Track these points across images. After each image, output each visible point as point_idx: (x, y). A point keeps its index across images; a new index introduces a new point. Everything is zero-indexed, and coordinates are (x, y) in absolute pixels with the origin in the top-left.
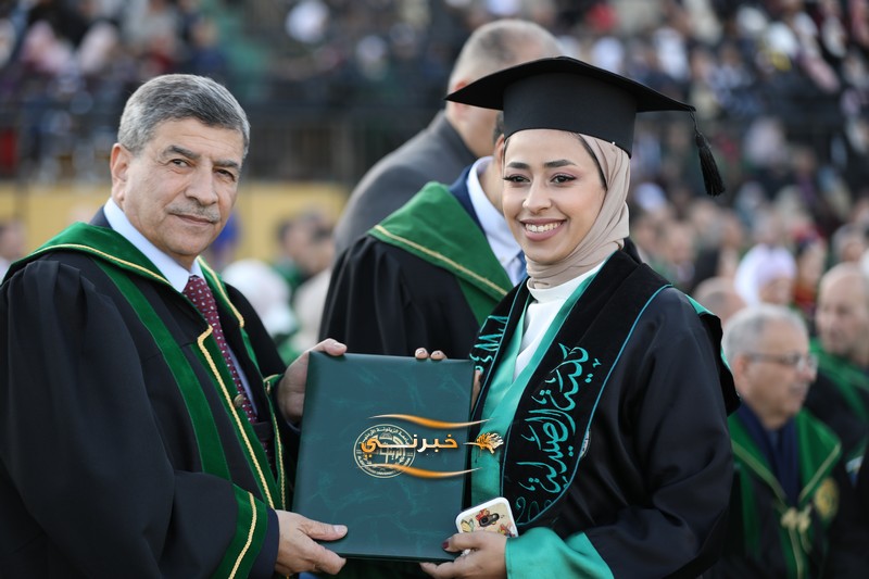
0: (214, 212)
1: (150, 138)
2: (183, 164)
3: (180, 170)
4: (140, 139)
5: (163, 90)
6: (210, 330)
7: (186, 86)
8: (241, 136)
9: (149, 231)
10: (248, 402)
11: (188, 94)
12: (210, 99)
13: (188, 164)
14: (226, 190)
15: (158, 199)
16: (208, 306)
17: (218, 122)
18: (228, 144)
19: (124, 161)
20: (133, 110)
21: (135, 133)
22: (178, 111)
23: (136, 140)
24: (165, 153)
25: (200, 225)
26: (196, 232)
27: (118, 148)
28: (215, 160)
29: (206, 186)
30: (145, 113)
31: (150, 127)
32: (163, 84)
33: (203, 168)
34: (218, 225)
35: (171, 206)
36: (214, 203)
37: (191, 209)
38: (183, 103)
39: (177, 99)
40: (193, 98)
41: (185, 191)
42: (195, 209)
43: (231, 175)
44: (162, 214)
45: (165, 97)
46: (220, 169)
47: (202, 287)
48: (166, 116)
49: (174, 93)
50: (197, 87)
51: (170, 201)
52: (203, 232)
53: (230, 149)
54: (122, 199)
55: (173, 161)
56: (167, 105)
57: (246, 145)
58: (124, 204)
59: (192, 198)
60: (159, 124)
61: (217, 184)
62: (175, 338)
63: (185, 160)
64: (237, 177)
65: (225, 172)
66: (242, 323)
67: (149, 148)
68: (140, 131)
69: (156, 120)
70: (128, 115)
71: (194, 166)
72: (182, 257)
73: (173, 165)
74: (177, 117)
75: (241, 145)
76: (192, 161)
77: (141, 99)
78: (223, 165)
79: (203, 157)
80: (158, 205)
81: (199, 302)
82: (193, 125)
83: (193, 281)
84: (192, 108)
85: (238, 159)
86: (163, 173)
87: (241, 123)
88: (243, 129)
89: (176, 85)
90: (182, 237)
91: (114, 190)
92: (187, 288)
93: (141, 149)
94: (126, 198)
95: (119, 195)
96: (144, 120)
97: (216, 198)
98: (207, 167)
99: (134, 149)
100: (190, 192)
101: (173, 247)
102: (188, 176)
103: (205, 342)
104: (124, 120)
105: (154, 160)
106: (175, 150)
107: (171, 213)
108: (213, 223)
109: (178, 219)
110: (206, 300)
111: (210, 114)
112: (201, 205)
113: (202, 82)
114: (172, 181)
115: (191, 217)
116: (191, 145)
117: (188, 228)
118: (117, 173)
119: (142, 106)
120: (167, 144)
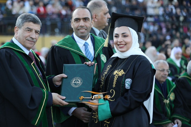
1: (23, 26)
4: (21, 26)
5: (25, 16)
6: (34, 62)
8: (40, 26)
9: (22, 43)
10: (41, 76)
12: (35, 19)
13: (30, 31)
16: (33, 58)
17: (36, 23)
19: (17, 30)
20: (19, 20)
21: (20, 24)
23: (20, 26)
24: (26, 29)
25: (31, 42)
26: (31, 44)
27: (16, 27)
28: (35, 30)
29: (34, 35)
30: (22, 21)
31: (23, 23)
32: (25, 15)
33: (33, 32)
35: (27, 38)
36: (35, 38)
37: (30, 39)
38: (30, 19)
39: (28, 18)
40: (32, 18)
41: (30, 36)
42: (31, 39)
43: (38, 33)
44: (25, 40)
45: (26, 18)
46: (36, 32)
47: (32, 54)
48: (26, 21)
49: (28, 17)
50: (32, 16)
52: (32, 44)
53: (38, 28)
54: (17, 37)
55: (28, 30)
57: (41, 27)
58: (17, 38)
59: (31, 37)
61: (36, 35)
62: (28, 64)
63: (30, 30)
64: (39, 33)
65: (37, 32)
66: (39, 61)
67: (23, 27)
68: (21, 24)
69: (24, 22)
71: (31, 31)
72: (28, 48)
73: (28, 31)
74: (29, 22)
75: (40, 27)
76: (31, 30)
77: (21, 18)
78: (37, 31)
79: (33, 29)
80: (24, 38)
81: (31, 57)
82: (31, 23)
83: (30, 53)
85: (39, 30)
86: (26, 32)
87: (40, 23)
88: (40, 24)
90: (28, 45)
91: (15, 35)
92: (29, 54)
93: (21, 27)
96: (22, 22)
98: (34, 31)
99: (20, 27)
100: (31, 36)
101: (27, 47)
102: (30, 33)
103: (33, 64)
104: (17, 21)
105: (24, 30)
106: (28, 28)
107: (27, 40)
108: (34, 42)
110: (33, 56)
111: (35, 21)
112: (33, 39)
114: (27, 34)
115: (31, 41)
116: (31, 27)
117: (30, 43)
118: (16, 32)
119: (21, 19)
120: (26, 27)
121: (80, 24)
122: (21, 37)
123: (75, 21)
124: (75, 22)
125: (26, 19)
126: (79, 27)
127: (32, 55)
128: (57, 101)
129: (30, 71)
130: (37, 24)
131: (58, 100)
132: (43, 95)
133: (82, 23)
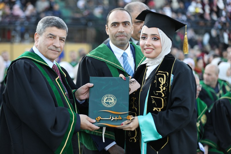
0: (59, 49)
1: (44, 32)
2: (52, 38)
3: (52, 39)
4: (42, 32)
6: (59, 76)
7: (53, 19)
8: (66, 31)
9: (44, 54)
10: (67, 94)
11: (54, 21)
12: (59, 22)
13: (53, 38)
14: (62, 44)
15: (46, 46)
18: (63, 33)
19: (38, 37)
20: (40, 25)
21: (41, 30)
22: (51, 25)
24: (48, 35)
25: (55, 52)
26: (55, 54)
27: (36, 34)
28: (60, 37)
29: (58, 43)
31: (44, 29)
32: (47, 18)
34: (60, 53)
35: (49, 47)
36: (59, 47)
37: (54, 48)
38: (52, 23)
39: (51, 22)
40: (55, 22)
41: (53, 44)
42: (55, 48)
43: (63, 40)
44: (47, 49)
45: (48, 21)
46: (61, 39)
48: (48, 26)
49: (50, 21)
50: (56, 19)
51: (49, 46)
52: (57, 54)
53: (63, 34)
55: (50, 37)
56: (48, 23)
58: (37, 47)
59: (54, 46)
60: (46, 28)
61: (60, 43)
62: (51, 79)
63: (53, 37)
64: (65, 41)
65: (62, 40)
66: (65, 76)
67: (44, 34)
68: (42, 30)
69: (46, 27)
70: (39, 26)
71: (55, 38)
72: (52, 60)
74: (51, 27)
77: (42, 22)
78: (62, 38)
79: (57, 36)
80: (46, 47)
81: (55, 70)
82: (55, 29)
83: (54, 65)
84: (55, 24)
85: (65, 37)
86: (47, 39)
87: (66, 28)
88: (66, 30)
89: (51, 19)
90: (51, 55)
91: (35, 43)
92: (53, 67)
93: (42, 34)
94: (38, 46)
95: (36, 45)
97: (60, 46)
98: (58, 38)
99: (40, 34)
100: (54, 44)
101: (50, 57)
102: (54, 41)
103: (58, 80)
104: (38, 27)
105: (45, 37)
106: (50, 34)
107: (49, 49)
108: (59, 52)
109: (51, 50)
110: (57, 70)
111: (59, 26)
112: (56, 47)
113: (57, 18)
114: (50, 42)
115: (54, 50)
116: (54, 33)
117: (53, 53)
118: (36, 40)
119: (42, 24)
120: (49, 33)
121: (118, 30)
122: (42, 46)
123: (113, 25)
124: (113, 27)
125: (49, 23)
126: (118, 33)
127: (57, 68)
128: (85, 125)
129: (54, 88)
130: (62, 29)
131: (87, 124)
132: (71, 118)
133: (121, 28)
